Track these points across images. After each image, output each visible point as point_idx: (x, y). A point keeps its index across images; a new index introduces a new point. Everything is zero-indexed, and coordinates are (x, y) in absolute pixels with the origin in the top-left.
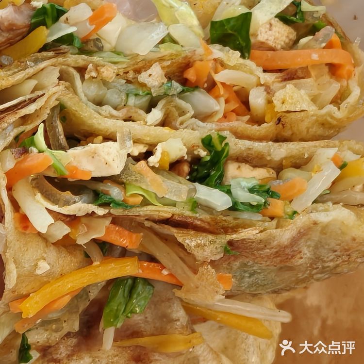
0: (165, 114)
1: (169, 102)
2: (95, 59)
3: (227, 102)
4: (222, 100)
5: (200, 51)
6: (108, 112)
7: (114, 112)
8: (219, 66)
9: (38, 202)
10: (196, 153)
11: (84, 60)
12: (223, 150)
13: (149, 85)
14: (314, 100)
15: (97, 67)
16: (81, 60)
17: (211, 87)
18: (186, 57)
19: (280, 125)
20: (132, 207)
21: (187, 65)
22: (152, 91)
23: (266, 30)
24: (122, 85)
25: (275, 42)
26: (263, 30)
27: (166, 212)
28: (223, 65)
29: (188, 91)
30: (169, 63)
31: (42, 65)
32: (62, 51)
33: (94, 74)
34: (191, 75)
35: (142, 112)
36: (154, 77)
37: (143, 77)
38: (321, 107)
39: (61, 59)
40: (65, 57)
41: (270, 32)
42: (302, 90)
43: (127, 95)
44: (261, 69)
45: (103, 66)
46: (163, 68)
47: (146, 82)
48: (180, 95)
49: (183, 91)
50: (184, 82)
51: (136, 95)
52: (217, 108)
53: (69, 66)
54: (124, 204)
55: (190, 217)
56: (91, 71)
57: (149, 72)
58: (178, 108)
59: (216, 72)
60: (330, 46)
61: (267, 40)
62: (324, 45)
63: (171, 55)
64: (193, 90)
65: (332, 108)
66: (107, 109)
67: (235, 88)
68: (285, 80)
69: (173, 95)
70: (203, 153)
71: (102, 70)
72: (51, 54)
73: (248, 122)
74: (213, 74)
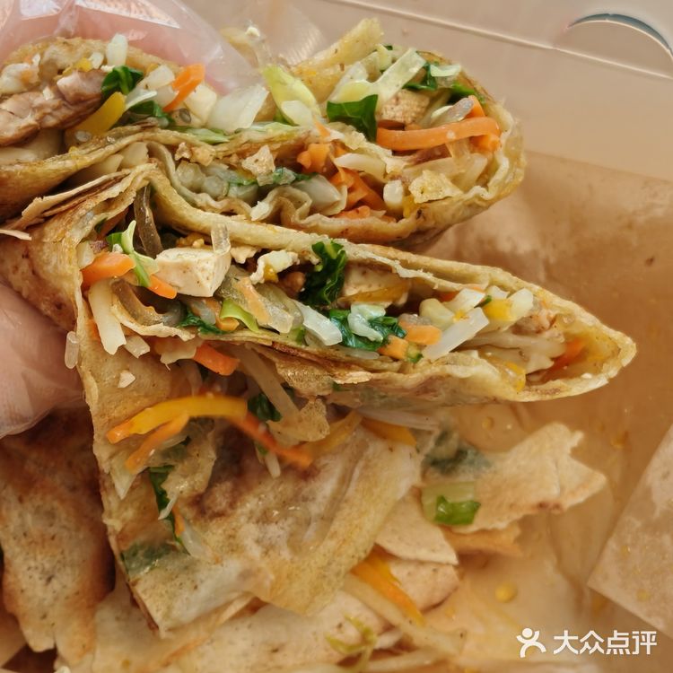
0: (275, 207)
1: (281, 194)
2: (189, 136)
3: (350, 190)
4: (345, 189)
5: (316, 132)
6: (204, 201)
7: (212, 203)
8: (339, 149)
9: (114, 315)
10: (307, 258)
11: (177, 137)
12: (339, 258)
13: (254, 172)
14: (456, 180)
15: (191, 146)
16: (172, 136)
17: (331, 173)
18: (299, 140)
19: (421, 219)
20: (224, 333)
21: (301, 147)
22: (258, 179)
23: (392, 106)
24: (223, 172)
27: (266, 340)
28: (345, 148)
29: (302, 179)
30: (278, 146)
31: (125, 141)
32: (149, 124)
33: (186, 155)
34: (304, 159)
35: (246, 206)
36: (261, 164)
37: (248, 163)
38: (466, 190)
39: (148, 134)
40: (153, 131)
41: (397, 107)
42: (442, 174)
43: (229, 184)
45: (199, 146)
46: (272, 151)
47: (251, 169)
48: (293, 184)
49: (297, 180)
50: (298, 168)
51: (240, 185)
52: (337, 198)
53: (157, 141)
54: (215, 329)
55: (293, 348)
56: (182, 151)
57: (256, 156)
58: (292, 198)
59: (336, 155)
63: (281, 136)
64: (310, 178)
65: (478, 189)
66: (203, 199)
67: (361, 174)
68: (419, 163)
69: (285, 185)
70: (315, 260)
71: (197, 150)
72: (136, 128)
73: (383, 218)
74: (332, 158)
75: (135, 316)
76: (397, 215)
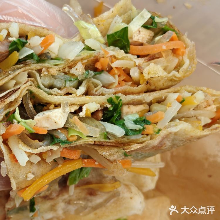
0: (87, 88)
1: (88, 82)
2: (46, 65)
3: (119, 76)
4: (117, 76)
5: (102, 52)
6: (56, 92)
7: (59, 91)
8: (114, 59)
9: (20, 148)
10: (105, 106)
11: (40, 66)
12: (119, 103)
13: (76, 74)
14: (165, 69)
15: (47, 68)
16: (39, 66)
17: (110, 70)
18: (95, 57)
19: (148, 85)
20: (72, 142)
21: (97, 60)
22: (78, 77)
23: (137, 35)
24: (62, 76)
25: (143, 40)
26: (136, 35)
27: (91, 141)
28: (116, 58)
29: (97, 74)
30: (85, 61)
31: (17, 72)
32: (27, 64)
33: (46, 73)
34: (98, 66)
35: (74, 89)
36: (79, 70)
37: (73, 71)
38: (169, 73)
39: (27, 68)
40: (29, 66)
41: (140, 35)
42: (158, 65)
43: (65, 81)
44: (136, 57)
45: (51, 68)
46: (83, 64)
47: (75, 73)
48: (94, 77)
49: (95, 75)
50: (96, 70)
51: (70, 81)
52: (114, 81)
53: (33, 70)
54: (68, 141)
55: (104, 142)
56: (44, 72)
57: (76, 67)
58: (93, 83)
59: (112, 62)
60: (172, 40)
61: (138, 40)
62: (168, 40)
63: (87, 56)
64: (101, 73)
65: (174, 72)
66: (55, 91)
67: (123, 68)
68: (149, 60)
69: (90, 78)
70: (109, 106)
71: (50, 70)
72: (21, 65)
73: (131, 85)
74: (110, 64)
75: (30, 146)
76: (137, 84)
